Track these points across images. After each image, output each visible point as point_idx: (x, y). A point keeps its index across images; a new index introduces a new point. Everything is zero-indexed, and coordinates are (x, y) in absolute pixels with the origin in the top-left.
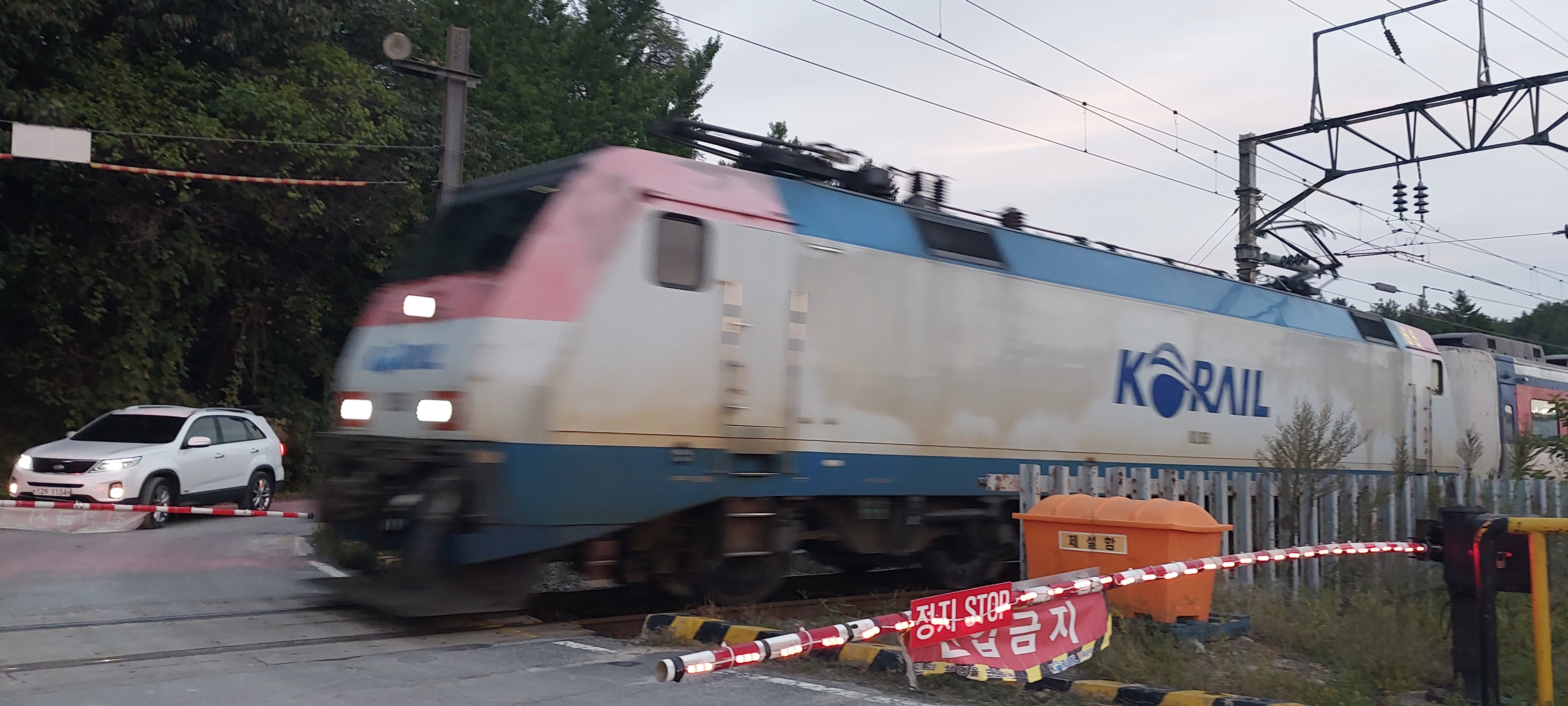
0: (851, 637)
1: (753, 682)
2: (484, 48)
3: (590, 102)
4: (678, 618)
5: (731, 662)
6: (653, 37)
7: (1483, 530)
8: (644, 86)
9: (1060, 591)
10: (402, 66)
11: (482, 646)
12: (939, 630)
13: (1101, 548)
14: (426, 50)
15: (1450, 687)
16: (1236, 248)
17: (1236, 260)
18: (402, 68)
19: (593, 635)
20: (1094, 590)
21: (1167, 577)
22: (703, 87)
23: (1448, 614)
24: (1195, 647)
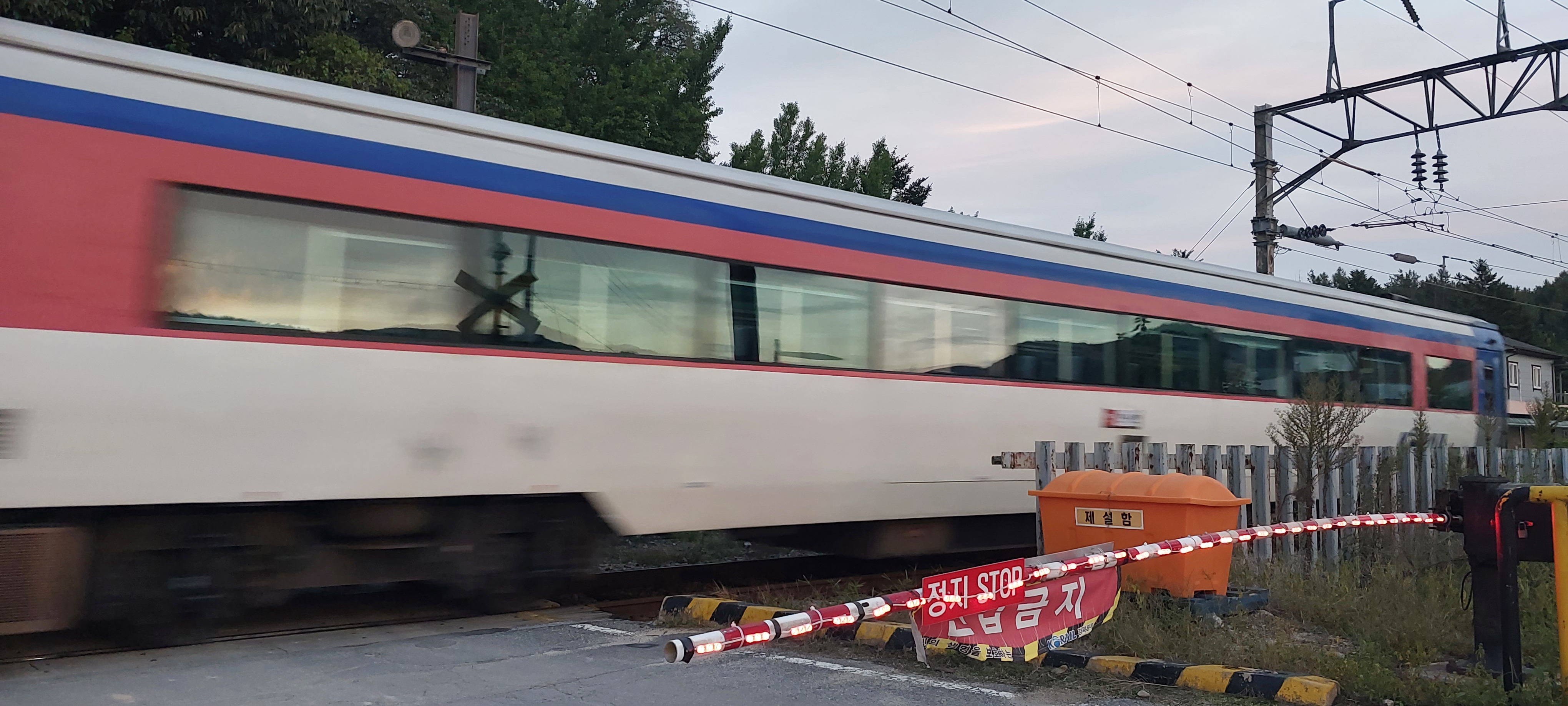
0: (862, 615)
1: (769, 663)
2: (494, 35)
3: (601, 86)
4: (695, 599)
5: (741, 641)
6: (663, 20)
7: (1504, 500)
8: (655, 68)
9: (1073, 566)
10: (412, 54)
11: (500, 630)
12: (951, 607)
13: (1117, 524)
14: (436, 38)
15: (1472, 658)
16: (1252, 221)
17: (1252, 232)
18: (412, 55)
19: (610, 617)
20: (1108, 566)
21: (1183, 551)
22: (714, 69)
23: (1468, 585)
24: (1213, 622)
